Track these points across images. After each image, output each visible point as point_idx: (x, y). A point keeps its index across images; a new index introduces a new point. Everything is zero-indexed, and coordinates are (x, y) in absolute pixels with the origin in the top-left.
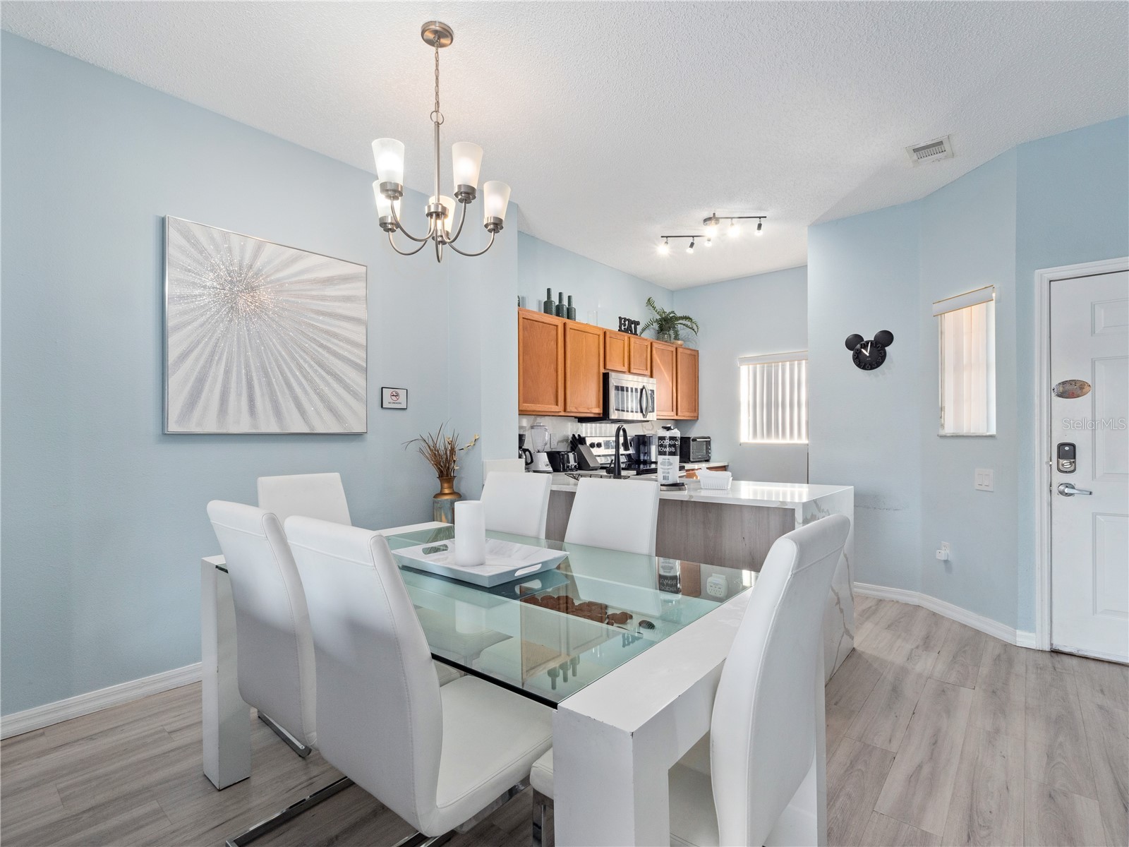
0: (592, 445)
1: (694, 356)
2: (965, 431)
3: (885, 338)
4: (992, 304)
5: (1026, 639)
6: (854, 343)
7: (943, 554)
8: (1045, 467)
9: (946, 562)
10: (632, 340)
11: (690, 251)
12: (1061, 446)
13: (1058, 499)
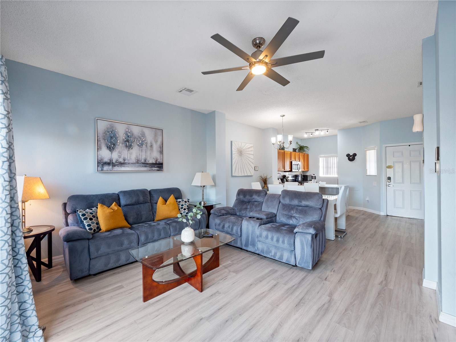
0: (287, 177)
1: (308, 155)
2: (371, 175)
3: (355, 155)
4: (376, 150)
5: (383, 213)
6: (348, 155)
7: (367, 199)
8: (385, 181)
9: (368, 201)
10: (296, 153)
11: (311, 135)
12: (388, 177)
13: (388, 187)
